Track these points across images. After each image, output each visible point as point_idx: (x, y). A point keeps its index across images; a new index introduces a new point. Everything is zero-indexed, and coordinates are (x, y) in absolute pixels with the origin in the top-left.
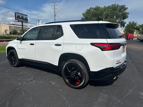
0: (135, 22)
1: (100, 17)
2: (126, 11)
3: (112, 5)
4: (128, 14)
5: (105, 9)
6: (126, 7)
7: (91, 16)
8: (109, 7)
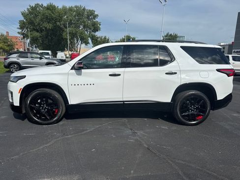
0: (107, 38)
1: (58, 23)
2: (97, 20)
3: (76, 7)
4: (100, 25)
5: (65, 11)
6: (96, 13)
7: (42, 20)
8: (71, 9)
